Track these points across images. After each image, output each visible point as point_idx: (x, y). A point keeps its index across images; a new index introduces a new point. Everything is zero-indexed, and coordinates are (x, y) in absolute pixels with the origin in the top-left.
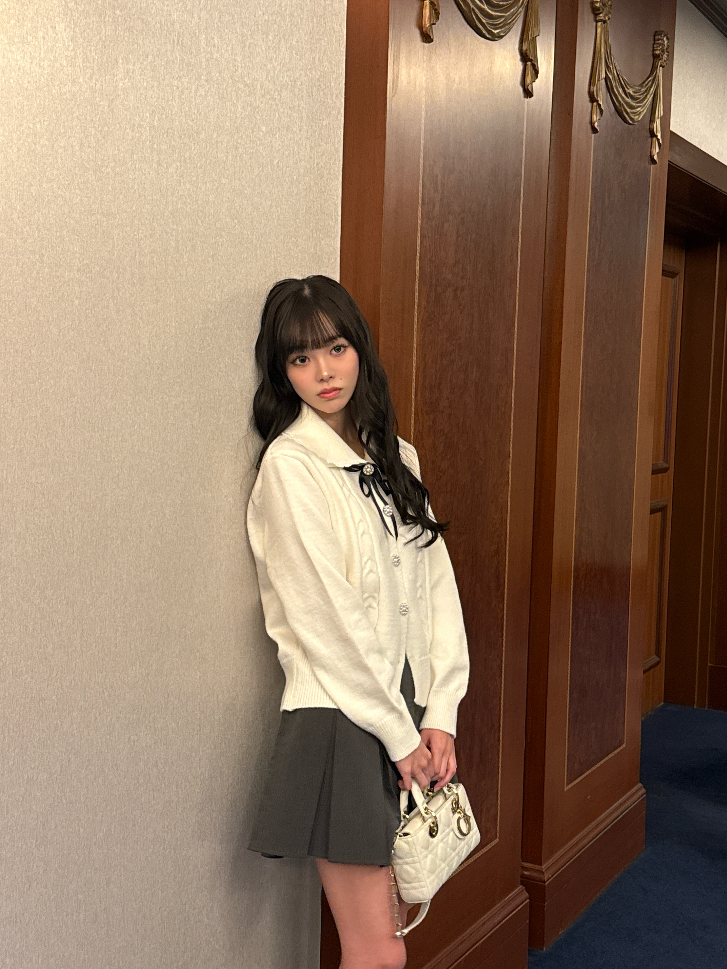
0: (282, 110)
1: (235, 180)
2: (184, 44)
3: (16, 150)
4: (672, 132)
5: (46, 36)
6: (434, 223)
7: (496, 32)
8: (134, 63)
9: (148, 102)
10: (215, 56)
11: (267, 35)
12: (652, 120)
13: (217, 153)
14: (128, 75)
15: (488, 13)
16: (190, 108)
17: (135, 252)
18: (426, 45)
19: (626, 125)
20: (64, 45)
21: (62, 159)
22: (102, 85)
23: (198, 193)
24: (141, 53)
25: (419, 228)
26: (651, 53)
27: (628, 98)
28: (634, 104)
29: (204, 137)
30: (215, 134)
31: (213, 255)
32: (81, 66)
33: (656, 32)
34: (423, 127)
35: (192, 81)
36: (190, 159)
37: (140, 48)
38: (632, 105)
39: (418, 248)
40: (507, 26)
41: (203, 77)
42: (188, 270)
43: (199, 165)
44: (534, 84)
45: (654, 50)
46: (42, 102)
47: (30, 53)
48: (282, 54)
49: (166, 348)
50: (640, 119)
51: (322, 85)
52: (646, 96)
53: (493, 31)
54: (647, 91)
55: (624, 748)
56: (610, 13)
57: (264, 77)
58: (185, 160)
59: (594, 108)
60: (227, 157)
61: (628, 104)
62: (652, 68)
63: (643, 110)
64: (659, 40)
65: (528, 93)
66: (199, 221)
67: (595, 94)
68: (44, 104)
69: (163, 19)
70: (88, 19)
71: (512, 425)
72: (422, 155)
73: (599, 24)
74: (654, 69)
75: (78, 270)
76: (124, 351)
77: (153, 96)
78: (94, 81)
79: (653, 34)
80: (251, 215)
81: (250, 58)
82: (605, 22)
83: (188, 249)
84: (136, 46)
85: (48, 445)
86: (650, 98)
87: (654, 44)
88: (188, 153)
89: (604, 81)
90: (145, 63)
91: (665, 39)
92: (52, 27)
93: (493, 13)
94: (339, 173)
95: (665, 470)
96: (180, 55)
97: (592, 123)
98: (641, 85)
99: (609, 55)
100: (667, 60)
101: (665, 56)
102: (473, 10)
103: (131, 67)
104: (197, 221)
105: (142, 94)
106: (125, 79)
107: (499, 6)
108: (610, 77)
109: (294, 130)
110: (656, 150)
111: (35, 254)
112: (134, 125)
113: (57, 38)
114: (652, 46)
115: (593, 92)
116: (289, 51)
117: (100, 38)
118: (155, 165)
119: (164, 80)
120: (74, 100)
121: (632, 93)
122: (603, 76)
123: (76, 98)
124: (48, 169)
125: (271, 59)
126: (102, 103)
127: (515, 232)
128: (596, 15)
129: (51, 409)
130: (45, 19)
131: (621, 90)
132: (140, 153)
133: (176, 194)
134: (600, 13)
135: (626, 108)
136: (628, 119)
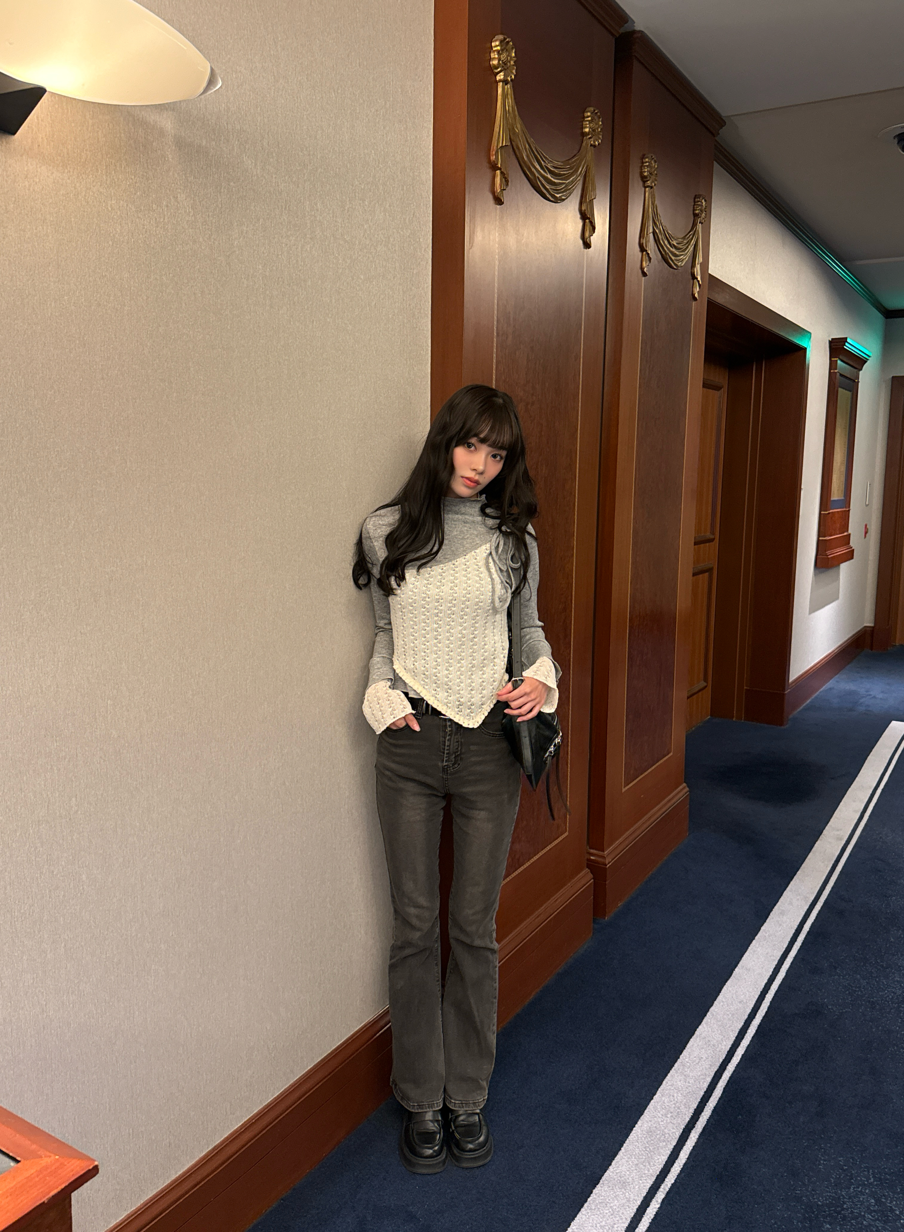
0: (377, 261)
1: (338, 319)
2: (291, 209)
3: (145, 298)
4: (710, 275)
5: (169, 205)
6: (507, 351)
7: (558, 196)
8: (248, 225)
9: (260, 257)
10: (318, 219)
11: (364, 201)
12: (693, 266)
13: (321, 297)
14: (242, 235)
15: (551, 180)
16: (297, 261)
17: (253, 378)
18: (498, 206)
19: (671, 269)
20: (185, 212)
21: (186, 304)
22: (220, 244)
23: (306, 330)
24: (253, 217)
25: (495, 355)
26: (691, 213)
27: (672, 248)
28: (678, 253)
29: (310, 284)
30: (320, 282)
31: (320, 381)
32: (201, 228)
33: (696, 195)
34: (496, 273)
35: (299, 239)
36: (298, 302)
37: (252, 213)
38: (676, 253)
39: (494, 372)
40: (568, 191)
41: (308, 236)
42: (300, 393)
43: (306, 307)
44: (591, 237)
45: (694, 210)
46: (167, 259)
47: (156, 219)
48: (377, 216)
49: (282, 455)
50: (682, 265)
51: (412, 241)
52: (687, 247)
53: (556, 195)
54: (689, 243)
55: (671, 756)
56: (656, 180)
57: (362, 235)
58: (294, 303)
59: (644, 257)
60: (331, 301)
61: (671, 252)
62: (693, 224)
63: (685, 258)
64: (698, 202)
65: (587, 245)
66: (308, 353)
67: (644, 245)
68: (169, 259)
69: (272, 189)
70: (205, 190)
71: (576, 510)
72: (496, 296)
73: (647, 189)
74: (694, 225)
75: (203, 394)
76: (246, 459)
77: (265, 251)
78: (212, 240)
79: (694, 197)
80: (352, 347)
81: (349, 219)
82: (652, 187)
83: (299, 375)
84: (248, 211)
85: (182, 534)
86: (691, 248)
87: (694, 205)
88: (296, 298)
89: (652, 234)
90: (257, 225)
91: (703, 201)
92: (174, 197)
93: (556, 181)
94: (428, 312)
95: (712, 540)
96: (287, 218)
97: (642, 269)
98: (684, 238)
99: (656, 214)
100: (705, 217)
101: (704, 215)
102: (538, 178)
103: (245, 229)
104: (306, 353)
105: (254, 250)
106: (240, 238)
107: (560, 175)
108: (657, 231)
109: (389, 277)
110: (697, 289)
111: (165, 381)
112: (249, 276)
113: (178, 206)
114: (692, 207)
115: (643, 243)
116: (382, 214)
117: (217, 206)
118: (268, 308)
119: (274, 238)
120: (196, 256)
121: (675, 244)
122: (651, 230)
123: (197, 255)
124: (174, 312)
125: (368, 220)
126: (219, 258)
127: (577, 357)
128: (644, 182)
129: (183, 506)
130: (168, 191)
131: (666, 242)
132: (254, 299)
133: (287, 331)
134: (648, 181)
135: (671, 255)
136: (673, 265)
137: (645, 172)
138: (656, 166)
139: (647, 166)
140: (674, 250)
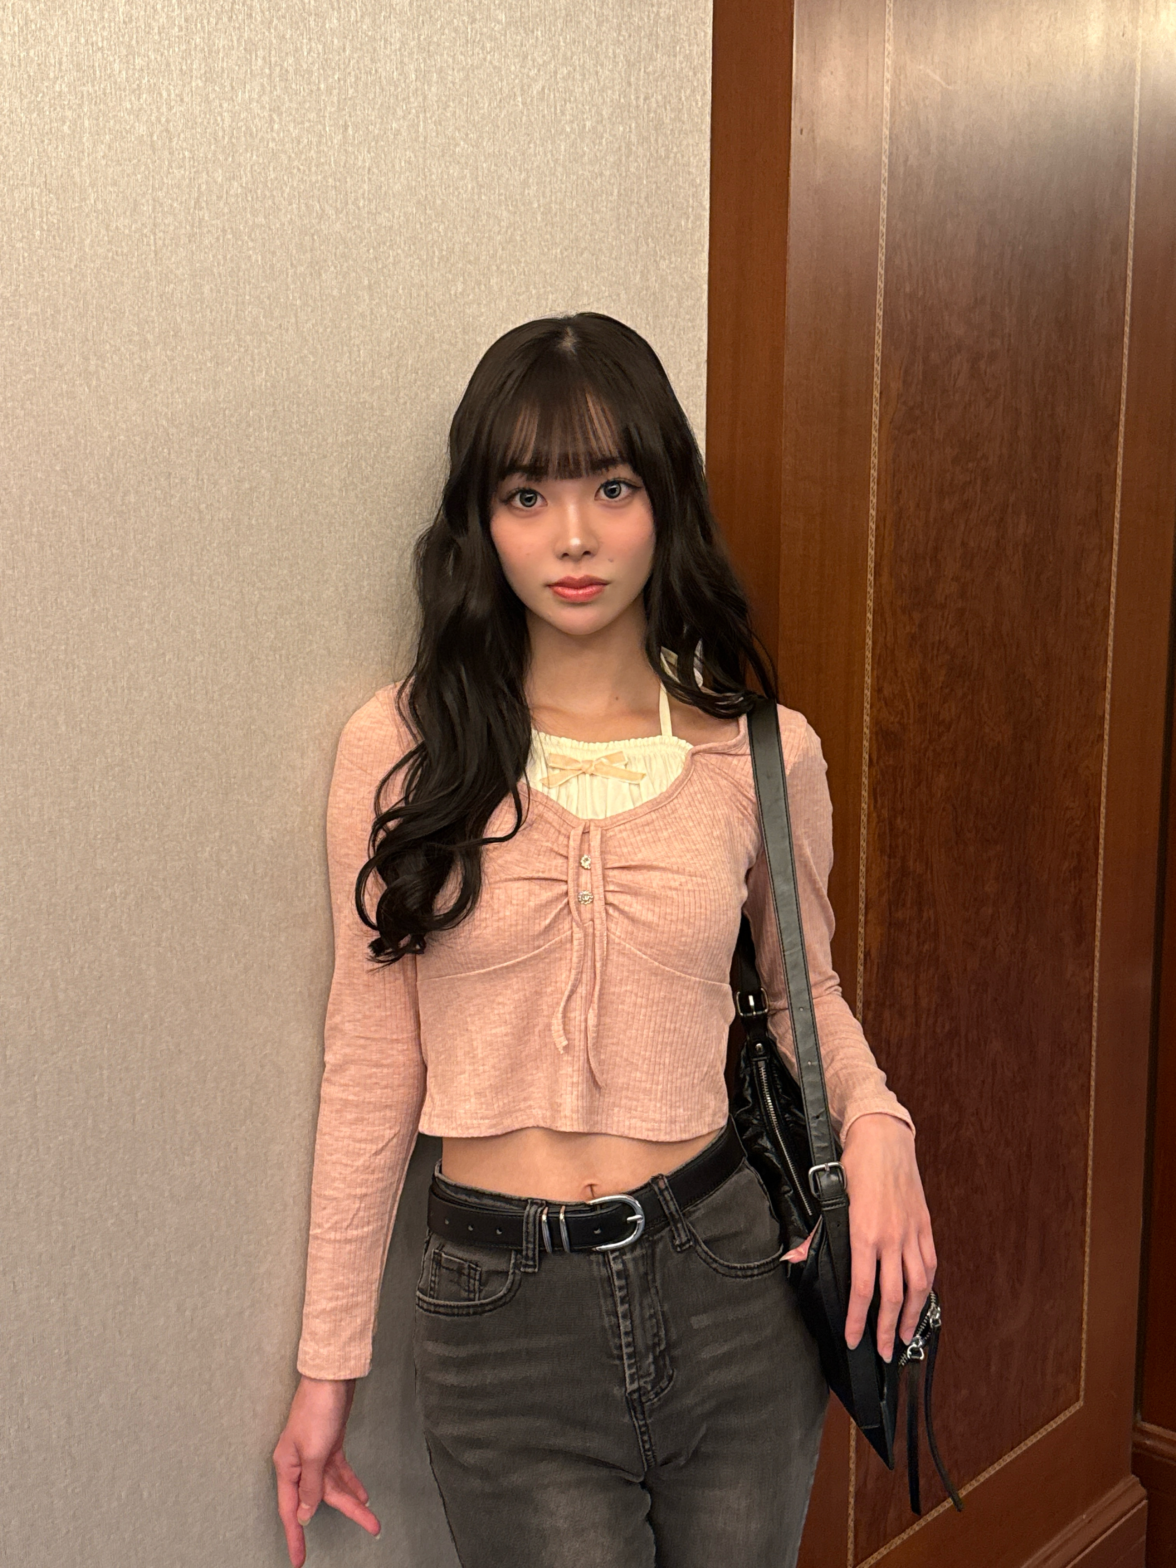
6: (919, 218)
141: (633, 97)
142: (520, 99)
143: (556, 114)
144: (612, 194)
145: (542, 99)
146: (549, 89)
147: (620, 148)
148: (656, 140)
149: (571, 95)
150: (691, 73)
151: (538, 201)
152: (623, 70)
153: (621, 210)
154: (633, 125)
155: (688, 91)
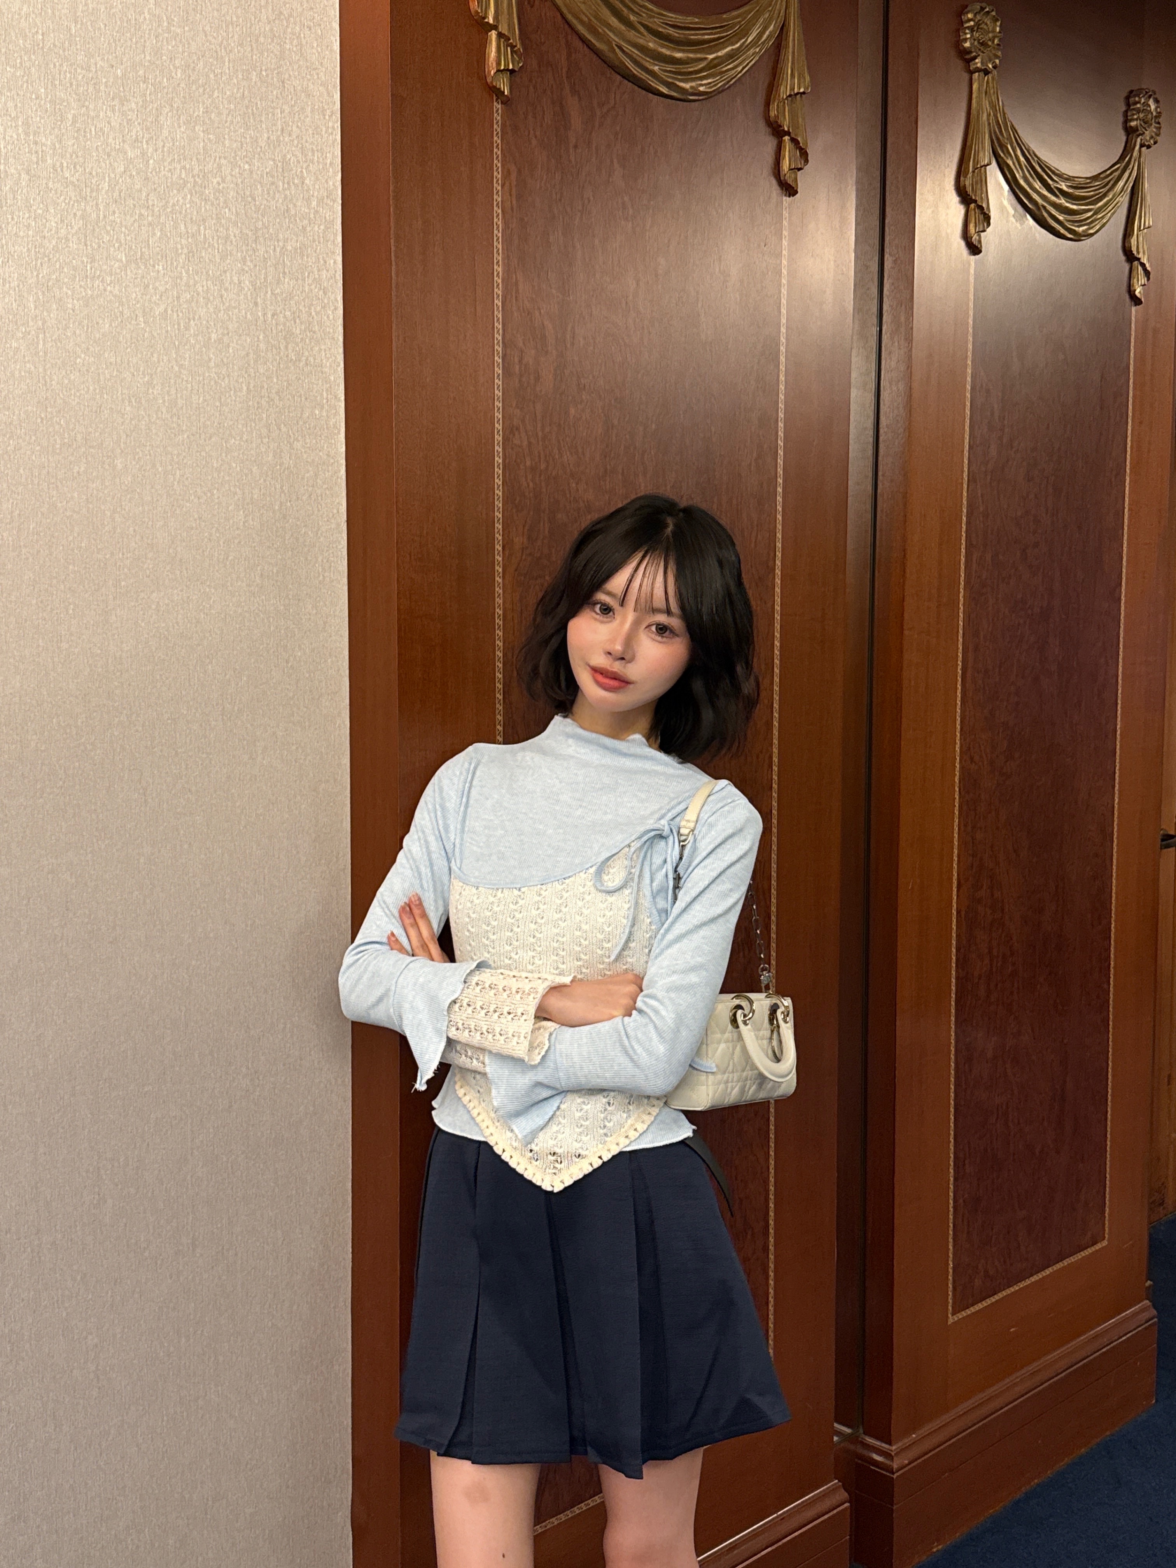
6: (539, 406)
7: (687, 86)
12: (1128, 233)
15: (663, 52)
18: (498, 105)
19: (1061, 241)
26: (1120, 126)
27: (1057, 196)
33: (1131, 92)
38: (1067, 207)
40: (718, 77)
44: (800, 173)
45: (1126, 121)
50: (1093, 231)
52: (1105, 195)
53: (681, 84)
54: (1108, 186)
55: (1105, 1248)
56: (997, 57)
59: (971, 214)
61: (1057, 205)
62: (1124, 149)
63: (1101, 216)
64: (1137, 103)
65: (788, 189)
67: (969, 190)
73: (975, 77)
74: (1127, 150)
79: (1125, 94)
82: (986, 72)
86: (1118, 197)
87: (1126, 112)
89: (992, 167)
91: (1151, 101)
93: (680, 54)
97: (966, 238)
98: (1096, 177)
99: (1003, 127)
100: (1157, 135)
101: (1154, 129)
108: (1010, 162)
110: (1141, 282)
114: (1122, 114)
115: (967, 187)
121: (1065, 188)
122: (993, 163)
128: (966, 62)
131: (1038, 185)
134: (975, 58)
135: (1054, 212)
136: (1062, 231)
137: (966, 40)
138: (998, 29)
139: (972, 29)
140: (1062, 201)
141: (260, 314)
142: (141, 319)
143: (179, 330)
144: (241, 390)
145: (166, 319)
146: (172, 311)
147: (248, 354)
148: (286, 348)
149: (195, 314)
150: (321, 293)
151: (163, 398)
152: (249, 293)
153: (251, 403)
154: (261, 337)
155: (318, 308)
